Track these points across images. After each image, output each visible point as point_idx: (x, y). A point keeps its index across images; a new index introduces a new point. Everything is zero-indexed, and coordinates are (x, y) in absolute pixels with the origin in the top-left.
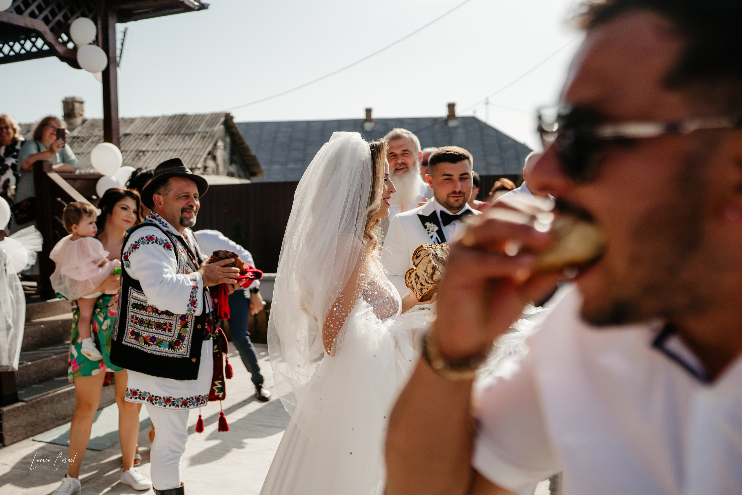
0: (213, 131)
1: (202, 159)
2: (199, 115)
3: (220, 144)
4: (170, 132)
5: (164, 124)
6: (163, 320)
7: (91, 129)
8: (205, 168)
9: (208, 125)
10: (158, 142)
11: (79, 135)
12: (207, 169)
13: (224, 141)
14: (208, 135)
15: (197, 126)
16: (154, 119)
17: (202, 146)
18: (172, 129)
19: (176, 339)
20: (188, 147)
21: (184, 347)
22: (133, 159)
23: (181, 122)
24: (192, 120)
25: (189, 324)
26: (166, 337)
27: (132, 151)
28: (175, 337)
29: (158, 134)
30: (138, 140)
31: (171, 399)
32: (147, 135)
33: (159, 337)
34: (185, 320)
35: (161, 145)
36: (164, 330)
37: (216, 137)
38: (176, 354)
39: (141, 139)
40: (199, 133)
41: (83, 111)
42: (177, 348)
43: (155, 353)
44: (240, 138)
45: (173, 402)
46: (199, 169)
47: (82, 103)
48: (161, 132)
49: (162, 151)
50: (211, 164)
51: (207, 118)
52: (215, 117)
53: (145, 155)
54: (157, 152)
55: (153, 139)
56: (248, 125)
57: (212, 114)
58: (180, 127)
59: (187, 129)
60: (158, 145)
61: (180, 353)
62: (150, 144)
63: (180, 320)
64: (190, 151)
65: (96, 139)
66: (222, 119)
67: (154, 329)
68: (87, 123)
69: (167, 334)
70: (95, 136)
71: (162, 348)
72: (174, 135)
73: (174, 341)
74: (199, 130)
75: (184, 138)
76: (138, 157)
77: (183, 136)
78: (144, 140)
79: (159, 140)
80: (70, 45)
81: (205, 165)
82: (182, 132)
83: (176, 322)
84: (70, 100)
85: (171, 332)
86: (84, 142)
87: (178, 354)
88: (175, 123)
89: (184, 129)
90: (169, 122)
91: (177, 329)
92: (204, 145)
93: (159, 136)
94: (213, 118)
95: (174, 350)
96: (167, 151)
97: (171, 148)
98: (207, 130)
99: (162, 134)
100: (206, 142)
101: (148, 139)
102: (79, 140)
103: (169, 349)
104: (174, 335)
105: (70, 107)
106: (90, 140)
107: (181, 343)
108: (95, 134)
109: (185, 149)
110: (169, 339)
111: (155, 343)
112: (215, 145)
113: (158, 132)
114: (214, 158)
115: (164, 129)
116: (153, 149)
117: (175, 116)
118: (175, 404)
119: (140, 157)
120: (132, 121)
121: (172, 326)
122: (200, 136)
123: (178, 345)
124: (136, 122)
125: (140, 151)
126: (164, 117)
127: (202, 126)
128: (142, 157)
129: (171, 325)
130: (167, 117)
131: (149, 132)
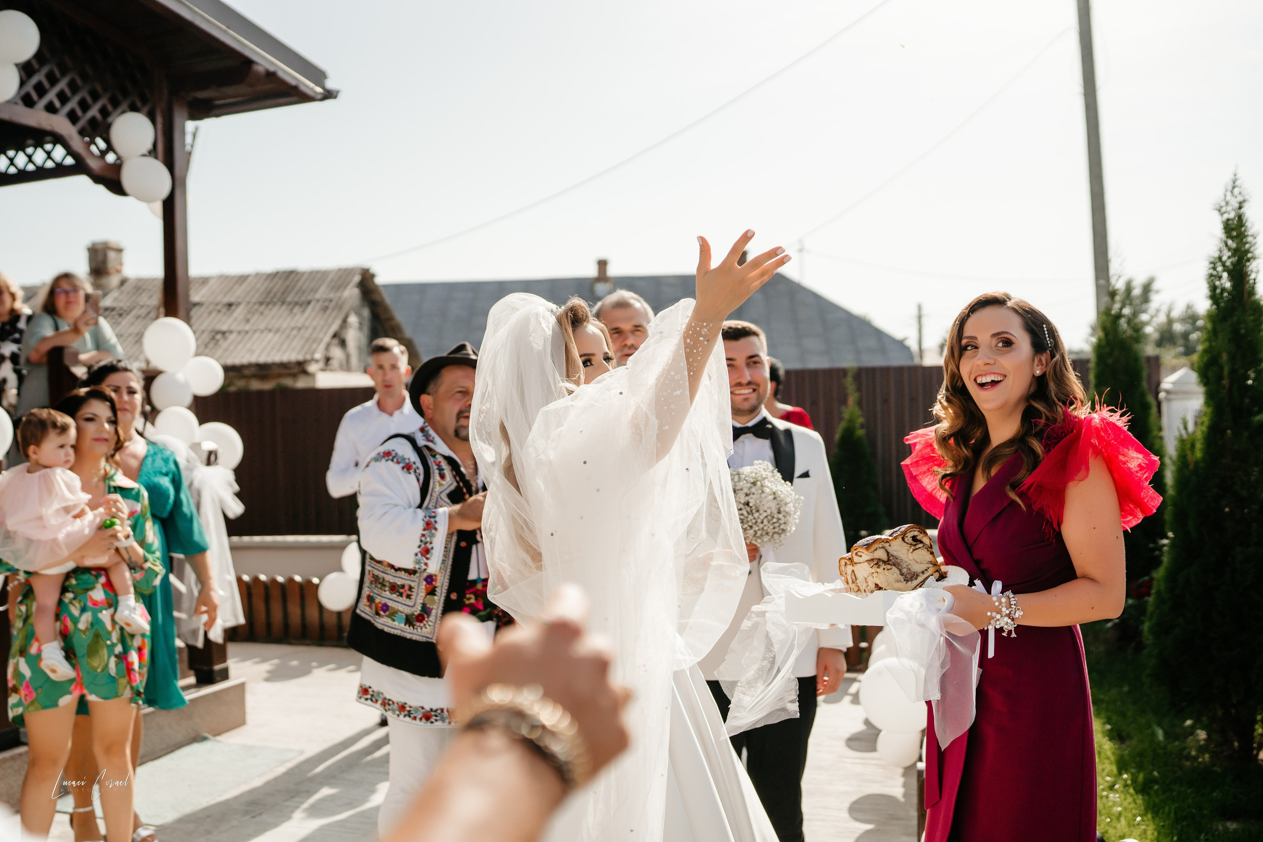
0: (340, 298)
1: (322, 346)
2: (318, 272)
3: (353, 319)
4: (268, 300)
5: (258, 285)
6: (400, 580)
7: (134, 294)
8: (328, 360)
9: (332, 288)
10: (249, 316)
11: (114, 305)
12: (331, 362)
13: (359, 314)
14: (332, 305)
15: (315, 290)
16: (242, 279)
17: (322, 323)
18: (271, 295)
19: (419, 612)
20: (299, 325)
21: (429, 625)
22: (206, 346)
23: (287, 283)
24: (307, 279)
25: (438, 590)
26: (403, 606)
27: (203, 332)
28: (417, 609)
29: (248, 303)
30: (214, 314)
31: (406, 706)
32: (230, 305)
33: (393, 606)
34: (431, 584)
35: (252, 321)
36: (401, 595)
37: (346, 308)
38: (416, 634)
39: (219, 311)
40: (318, 301)
41: (121, 264)
42: (420, 626)
43: (386, 629)
44: (386, 309)
45: (409, 711)
46: (317, 361)
47: (119, 251)
48: (254, 300)
49: (255, 331)
50: (337, 353)
51: (330, 278)
52: (343, 275)
53: (226, 339)
54: (247, 332)
55: (239, 312)
56: (399, 289)
57: (340, 270)
58: (286, 292)
59: (297, 294)
60: (248, 321)
61: (422, 634)
62: (235, 320)
63: (424, 583)
64: (302, 331)
65: (143, 311)
66: (357, 278)
67: (388, 593)
68: (127, 285)
69: (404, 602)
70: (142, 306)
71: (396, 623)
72: (275, 304)
73: (416, 613)
74: (318, 296)
75: (292, 310)
76: (213, 342)
77: (290, 307)
78: (225, 314)
79: (249, 312)
80: (111, 158)
81: (328, 354)
82: (289, 299)
83: (418, 585)
84: (99, 247)
85: (410, 599)
86: (124, 316)
87: (419, 635)
88: (276, 284)
89: (292, 295)
90: (267, 282)
91: (420, 595)
92: (327, 320)
93: (250, 306)
94: (340, 277)
95: (414, 628)
96: (262, 331)
97: (270, 327)
98: (331, 295)
99: (255, 304)
100: (329, 316)
101: (230, 311)
102: (113, 313)
103: (405, 625)
104: (414, 605)
105: (100, 257)
106: (134, 313)
107: (426, 619)
108: (141, 303)
109: (293, 329)
110: (408, 611)
111: (387, 613)
112: (345, 321)
113: (247, 299)
114: (343, 343)
115: (257, 295)
116: (240, 328)
117: (277, 273)
118: (412, 716)
119: (218, 341)
120: (204, 281)
121: (413, 590)
122: (319, 306)
123: (421, 621)
124: (212, 282)
125: (218, 332)
126: (257, 275)
127: (322, 289)
128: (221, 342)
129: (411, 588)
130: (263, 274)
131: (232, 300)
